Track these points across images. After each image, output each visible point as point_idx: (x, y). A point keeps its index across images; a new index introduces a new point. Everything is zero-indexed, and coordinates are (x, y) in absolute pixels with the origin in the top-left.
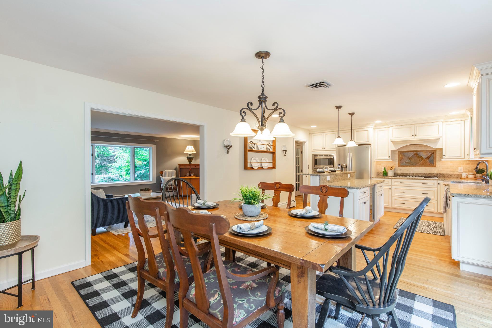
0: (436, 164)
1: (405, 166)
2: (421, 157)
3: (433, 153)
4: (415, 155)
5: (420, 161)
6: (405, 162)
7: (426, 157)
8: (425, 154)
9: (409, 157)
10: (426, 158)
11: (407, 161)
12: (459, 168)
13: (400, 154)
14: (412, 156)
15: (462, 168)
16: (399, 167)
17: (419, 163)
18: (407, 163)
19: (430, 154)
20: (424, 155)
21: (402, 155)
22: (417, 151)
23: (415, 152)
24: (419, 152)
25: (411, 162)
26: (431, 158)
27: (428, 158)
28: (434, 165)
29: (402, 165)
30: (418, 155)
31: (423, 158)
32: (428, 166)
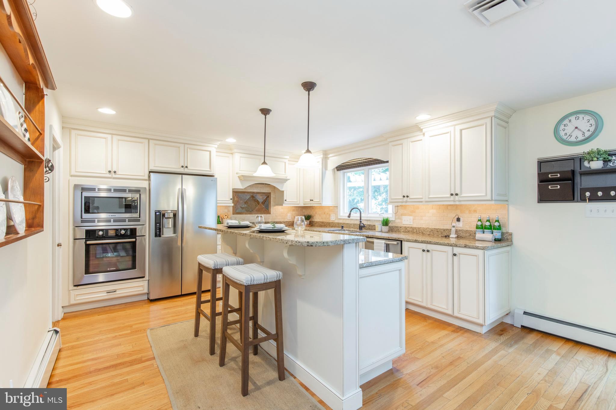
0: (270, 211)
1: (241, 213)
2: (258, 200)
3: (268, 197)
4: (252, 198)
5: (256, 206)
6: (241, 207)
7: (262, 201)
8: (261, 197)
9: (245, 200)
10: (262, 203)
11: (243, 206)
12: (288, 214)
13: (235, 195)
14: (248, 199)
15: (290, 214)
16: (233, 214)
17: (255, 208)
18: (242, 208)
19: (266, 197)
20: (260, 199)
21: (237, 197)
22: (253, 193)
23: (251, 194)
24: (255, 194)
25: (247, 207)
26: (266, 203)
27: (264, 203)
28: (269, 211)
29: (237, 211)
30: (254, 198)
31: (259, 202)
32: (264, 213)
